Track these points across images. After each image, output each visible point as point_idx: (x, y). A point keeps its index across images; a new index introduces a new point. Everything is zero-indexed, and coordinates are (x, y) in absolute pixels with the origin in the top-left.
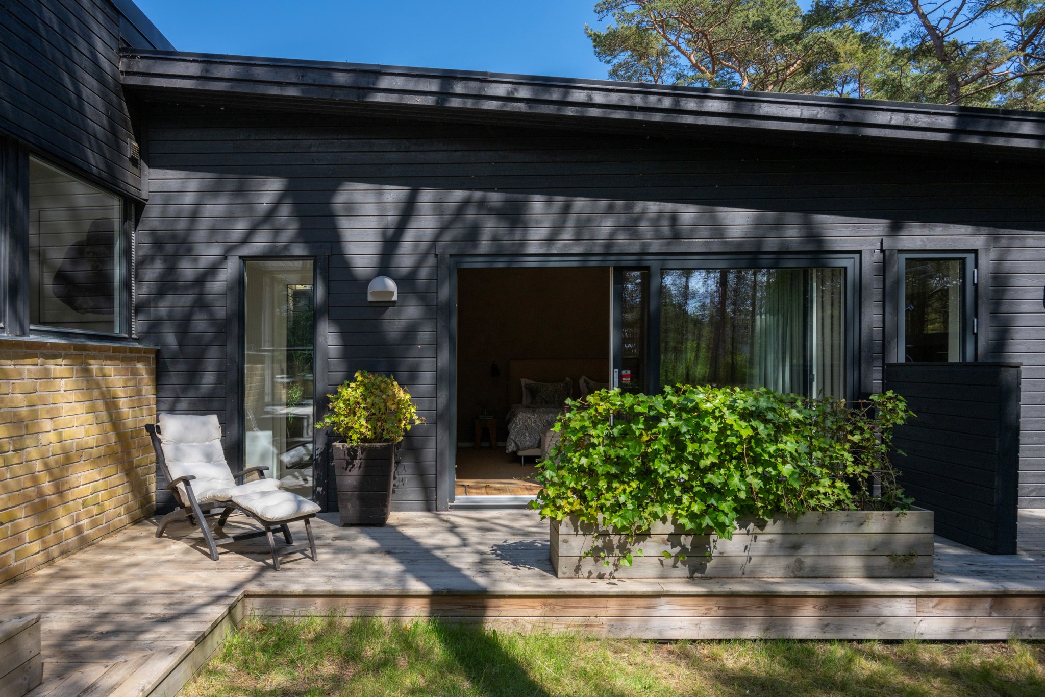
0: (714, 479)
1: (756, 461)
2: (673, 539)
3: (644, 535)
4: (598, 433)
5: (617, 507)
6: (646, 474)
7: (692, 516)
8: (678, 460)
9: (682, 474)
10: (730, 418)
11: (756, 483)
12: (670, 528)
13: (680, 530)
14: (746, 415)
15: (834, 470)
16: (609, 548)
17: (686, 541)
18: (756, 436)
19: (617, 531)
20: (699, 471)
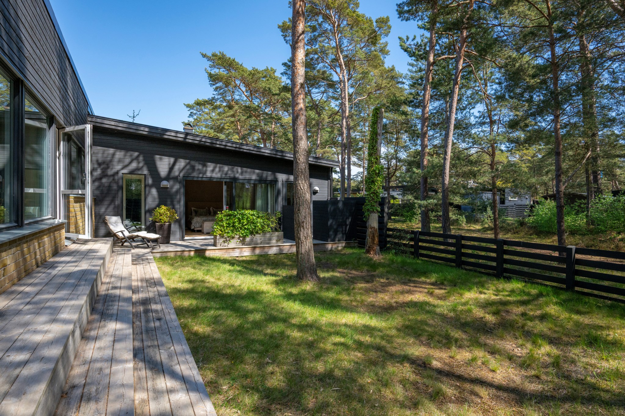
0: (246, 227)
1: (253, 223)
2: (239, 238)
3: (233, 238)
4: (224, 219)
5: (228, 233)
6: (233, 226)
7: (242, 234)
8: (239, 223)
9: (240, 225)
10: (249, 215)
11: (253, 227)
12: (238, 236)
13: (240, 237)
14: (252, 215)
15: (268, 225)
16: (227, 241)
17: (241, 239)
18: (253, 219)
19: (228, 237)
20: (243, 226)
